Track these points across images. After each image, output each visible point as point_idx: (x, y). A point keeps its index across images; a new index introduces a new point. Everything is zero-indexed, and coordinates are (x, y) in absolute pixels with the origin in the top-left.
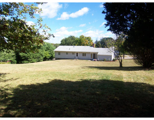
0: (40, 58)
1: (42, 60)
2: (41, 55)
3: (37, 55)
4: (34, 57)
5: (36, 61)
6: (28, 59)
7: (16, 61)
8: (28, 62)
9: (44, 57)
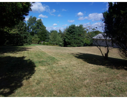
0: (81, 44)
1: (82, 46)
2: (81, 41)
3: (77, 42)
4: (75, 43)
5: (77, 46)
6: (71, 44)
7: (63, 45)
8: (70, 46)
9: (84, 43)
